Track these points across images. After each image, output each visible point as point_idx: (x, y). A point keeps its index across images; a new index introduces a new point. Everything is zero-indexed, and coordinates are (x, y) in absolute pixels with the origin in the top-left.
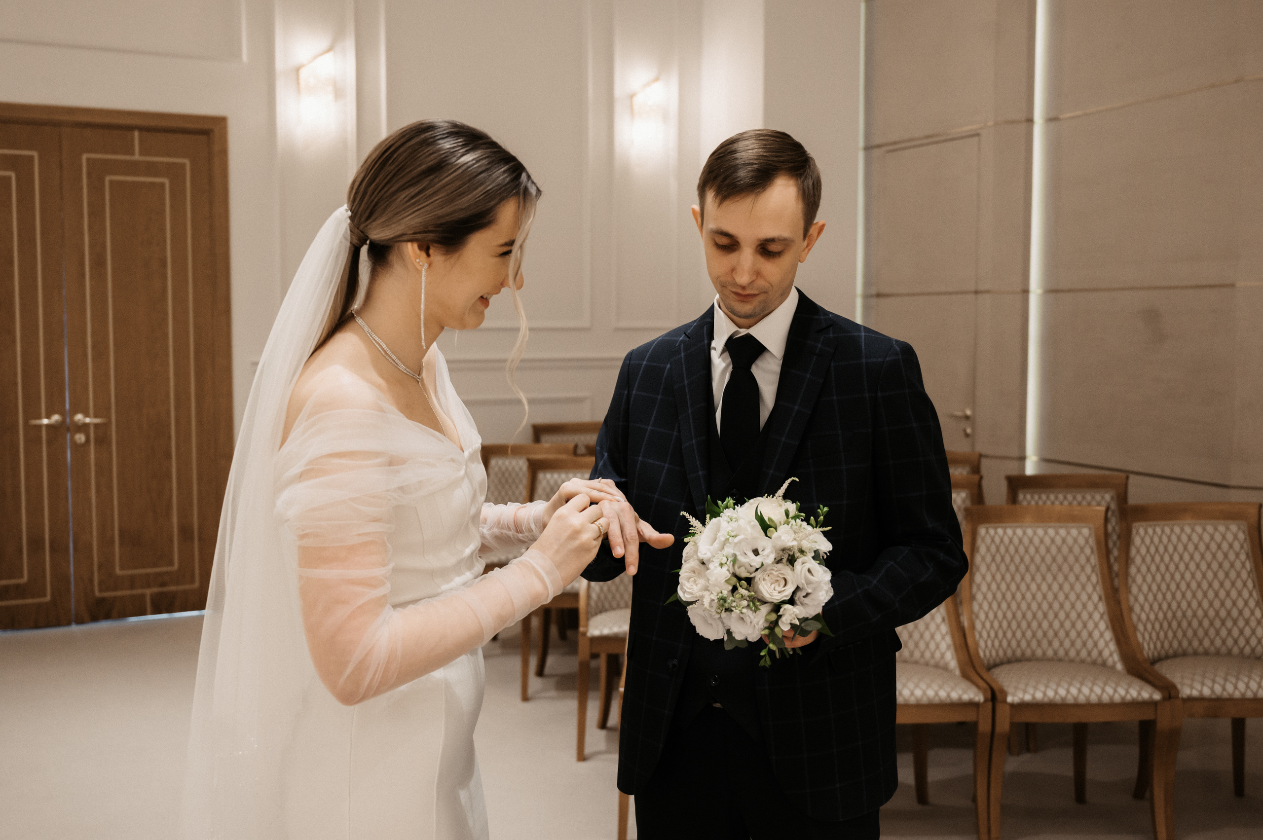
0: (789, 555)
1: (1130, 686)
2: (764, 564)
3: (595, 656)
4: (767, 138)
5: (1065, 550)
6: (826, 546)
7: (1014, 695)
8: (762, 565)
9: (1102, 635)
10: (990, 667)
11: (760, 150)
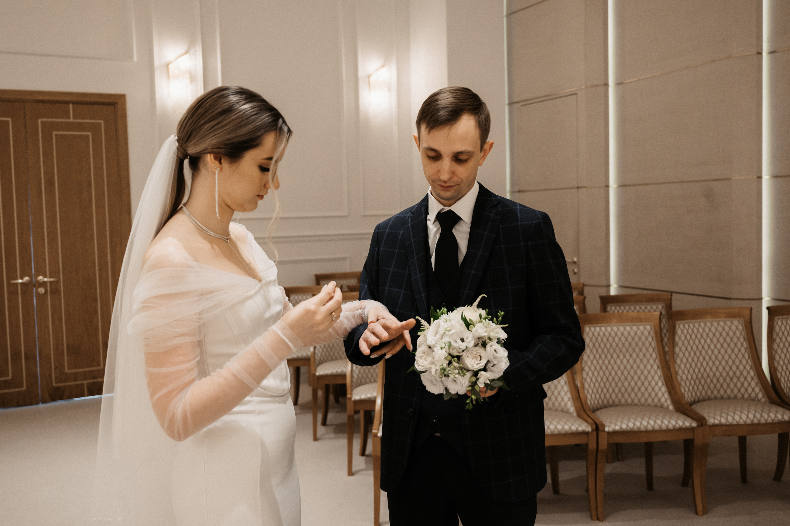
0: (482, 341)
1: (678, 419)
2: (468, 347)
3: (357, 412)
4: (457, 91)
5: (636, 339)
6: (504, 336)
7: (609, 427)
8: (467, 348)
9: (660, 389)
10: (594, 410)
11: (453, 99)
